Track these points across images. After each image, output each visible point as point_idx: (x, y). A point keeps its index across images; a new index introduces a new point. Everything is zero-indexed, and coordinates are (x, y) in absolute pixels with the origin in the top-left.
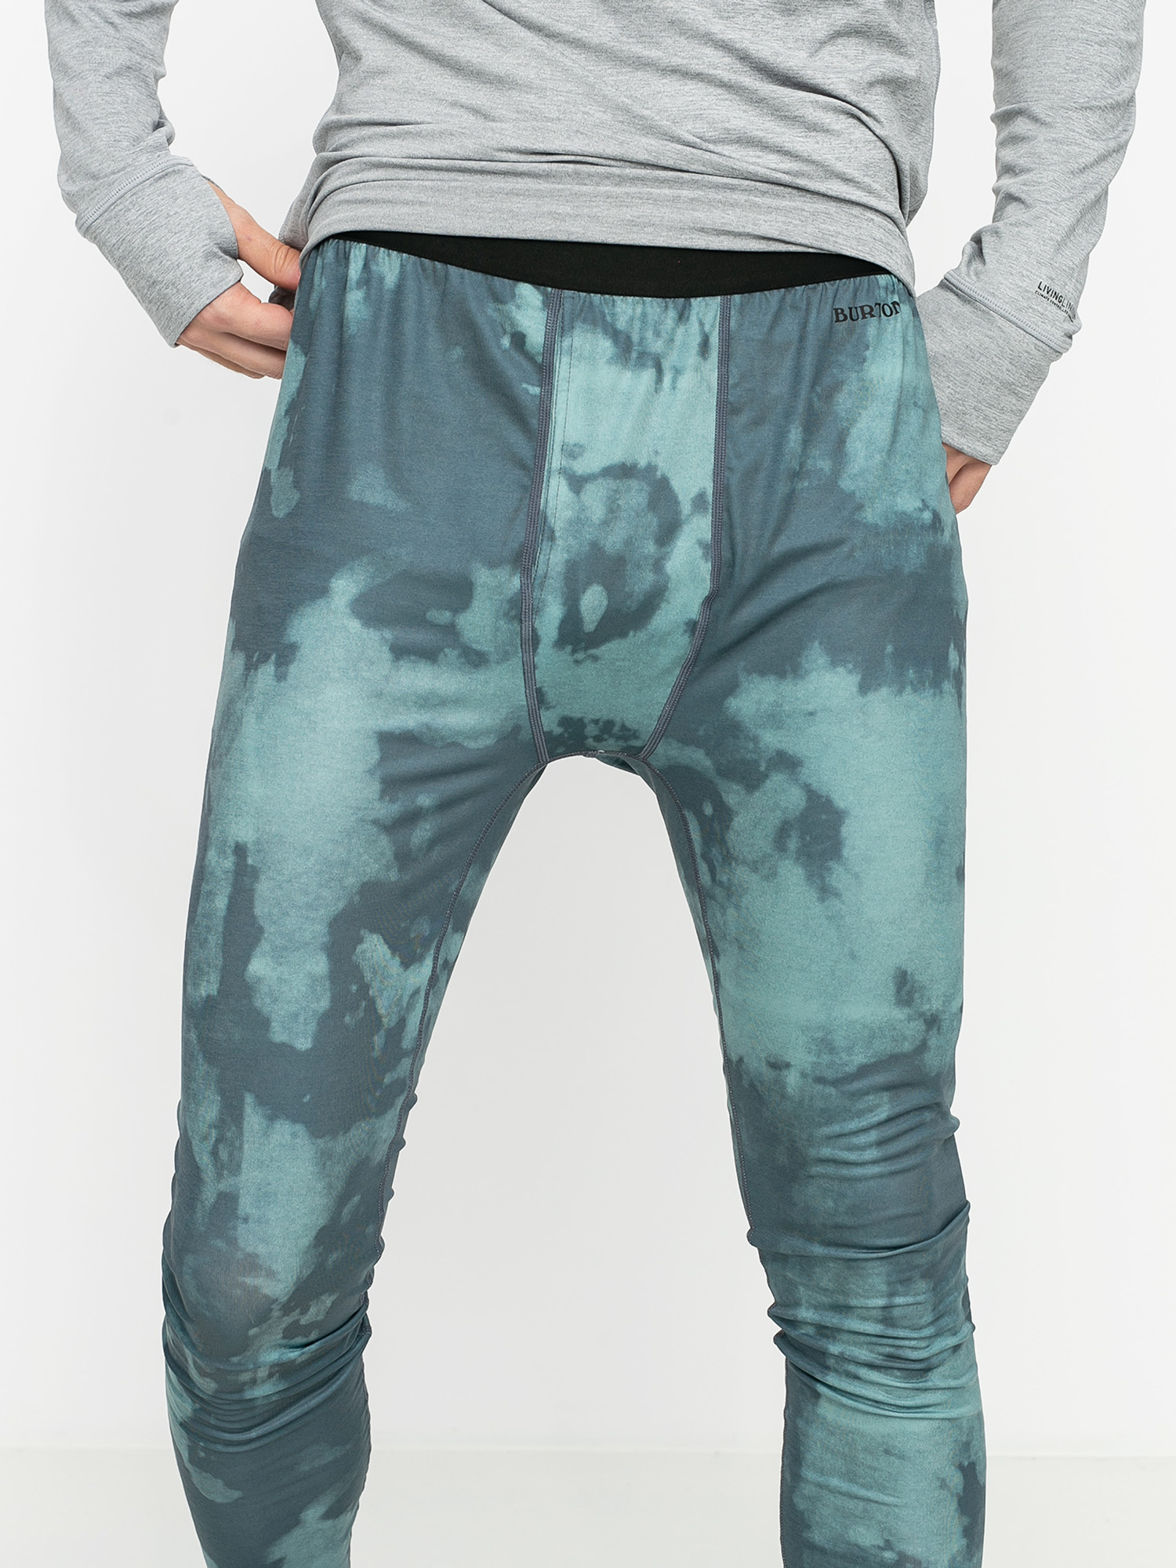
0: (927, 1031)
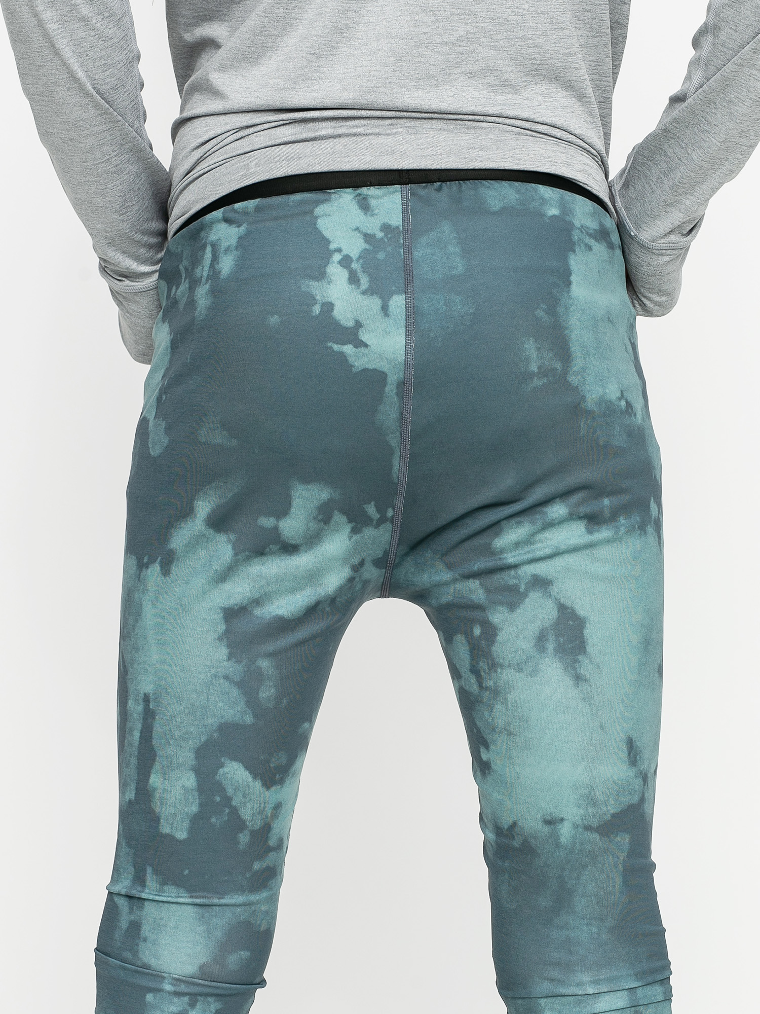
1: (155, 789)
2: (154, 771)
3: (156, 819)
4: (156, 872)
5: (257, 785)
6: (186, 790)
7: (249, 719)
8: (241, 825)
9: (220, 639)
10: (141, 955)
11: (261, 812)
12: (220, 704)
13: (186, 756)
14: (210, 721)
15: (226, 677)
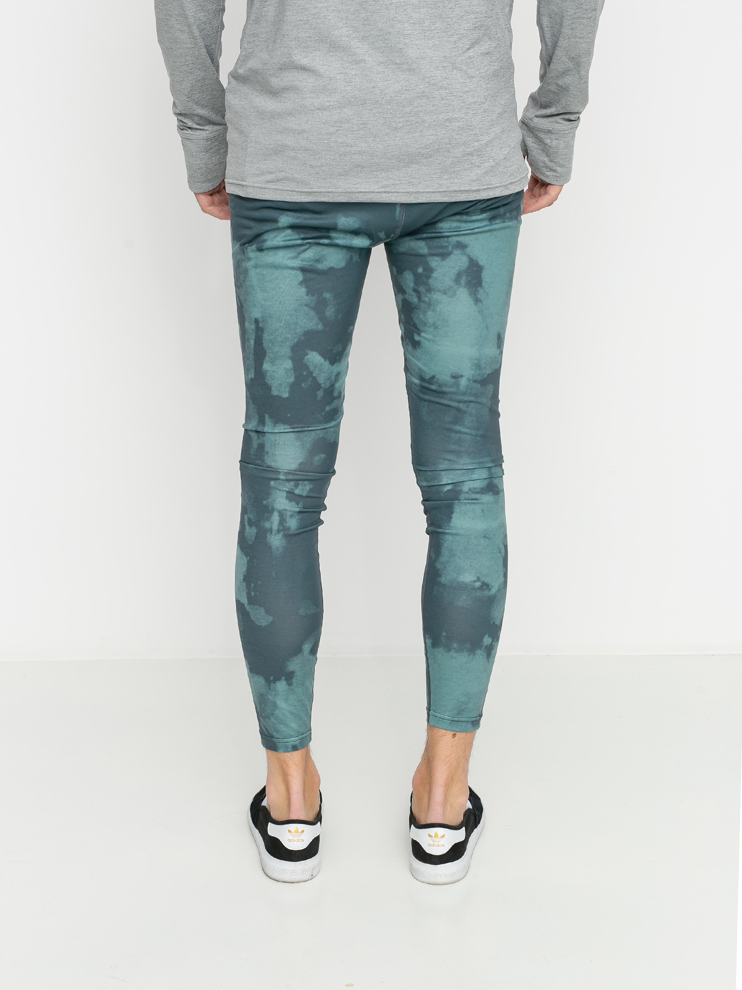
1: (266, 371)
2: (265, 361)
3: (269, 388)
4: (270, 417)
5: (327, 364)
6: (287, 371)
7: (320, 327)
8: (317, 386)
9: (301, 283)
10: (266, 462)
11: (329, 379)
12: (304, 320)
13: (286, 351)
14: (298, 331)
15: (307, 305)
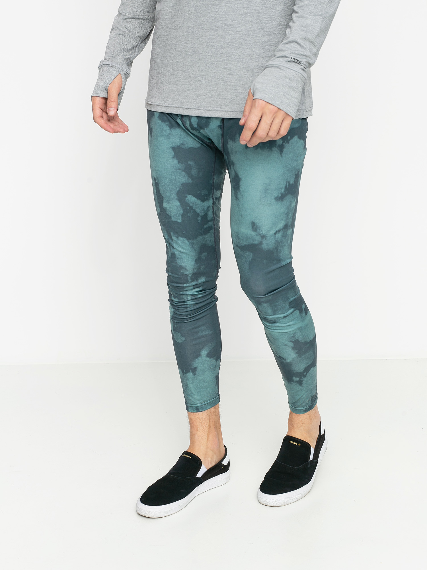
0: (262, 239)
